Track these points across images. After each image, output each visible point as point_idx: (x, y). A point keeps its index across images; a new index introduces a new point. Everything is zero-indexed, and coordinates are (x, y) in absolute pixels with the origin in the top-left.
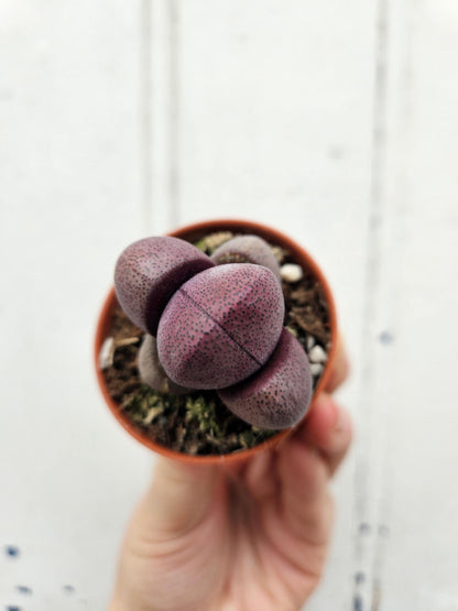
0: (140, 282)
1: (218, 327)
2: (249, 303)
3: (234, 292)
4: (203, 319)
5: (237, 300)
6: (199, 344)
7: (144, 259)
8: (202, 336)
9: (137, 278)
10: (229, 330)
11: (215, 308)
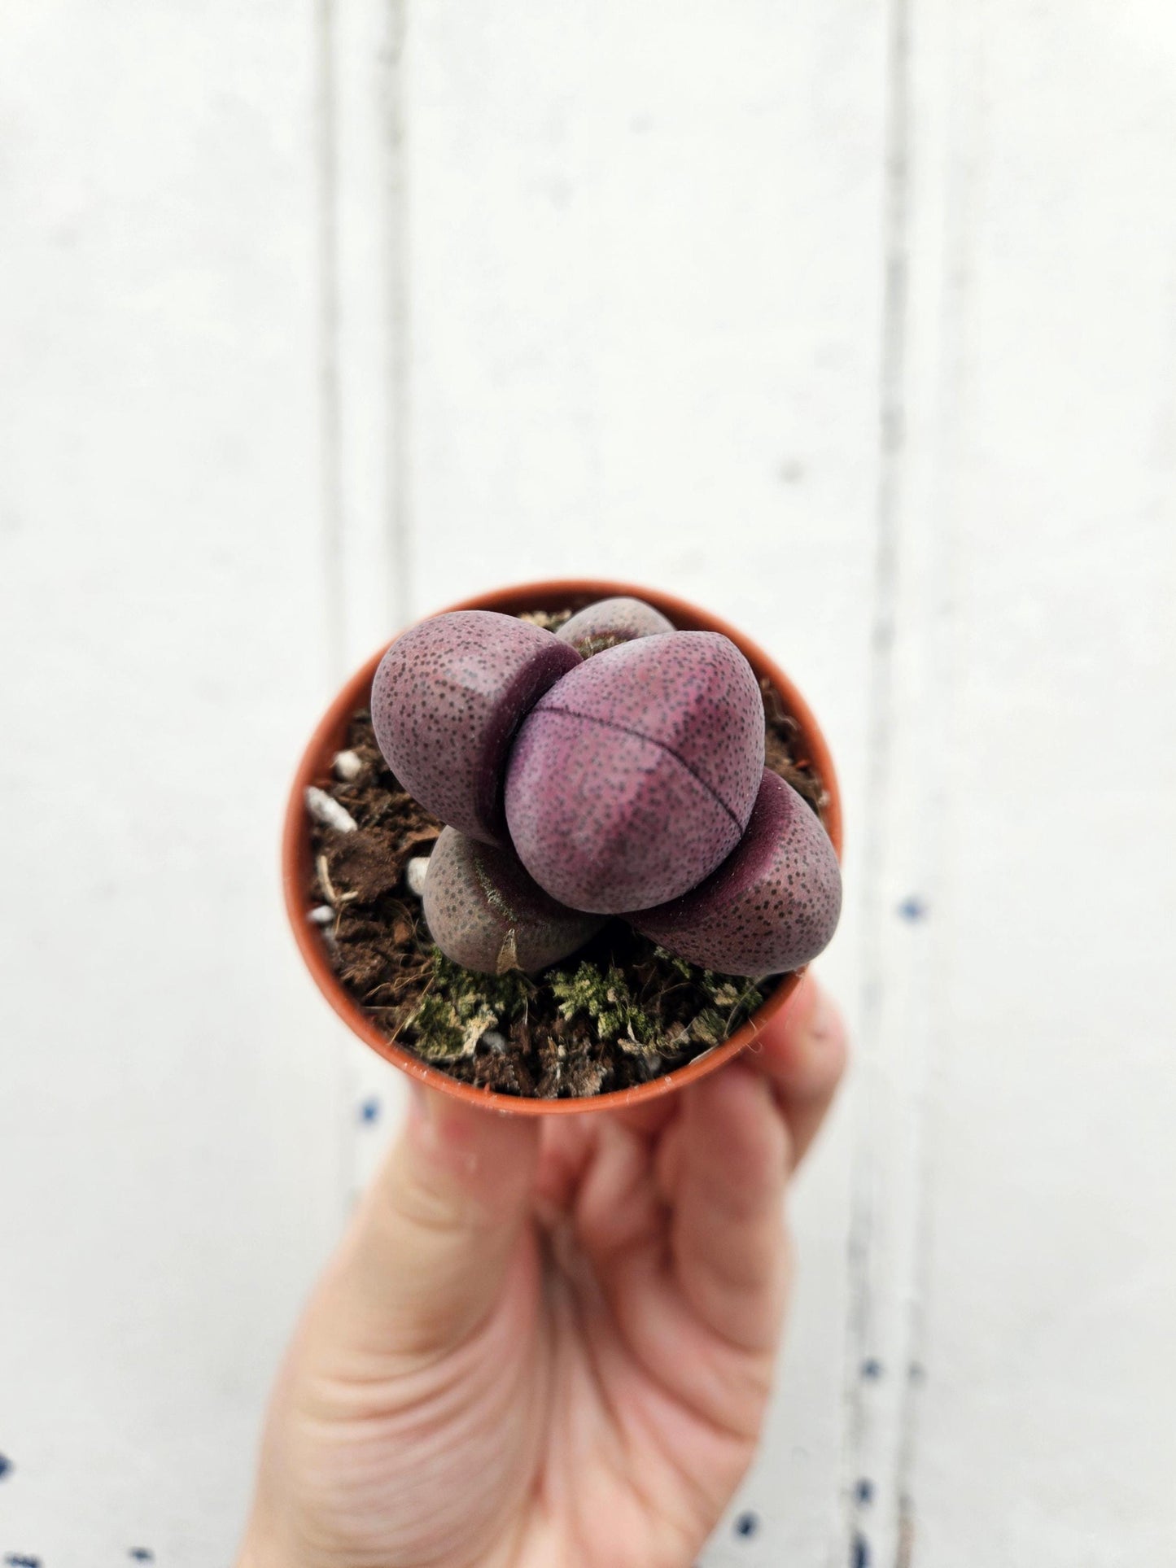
0: (460, 704)
1: (668, 756)
2: (716, 697)
3: (681, 680)
4: (633, 744)
5: (693, 693)
6: (639, 796)
7: (454, 656)
8: (642, 778)
9: (449, 697)
10: (690, 759)
11: (650, 720)
